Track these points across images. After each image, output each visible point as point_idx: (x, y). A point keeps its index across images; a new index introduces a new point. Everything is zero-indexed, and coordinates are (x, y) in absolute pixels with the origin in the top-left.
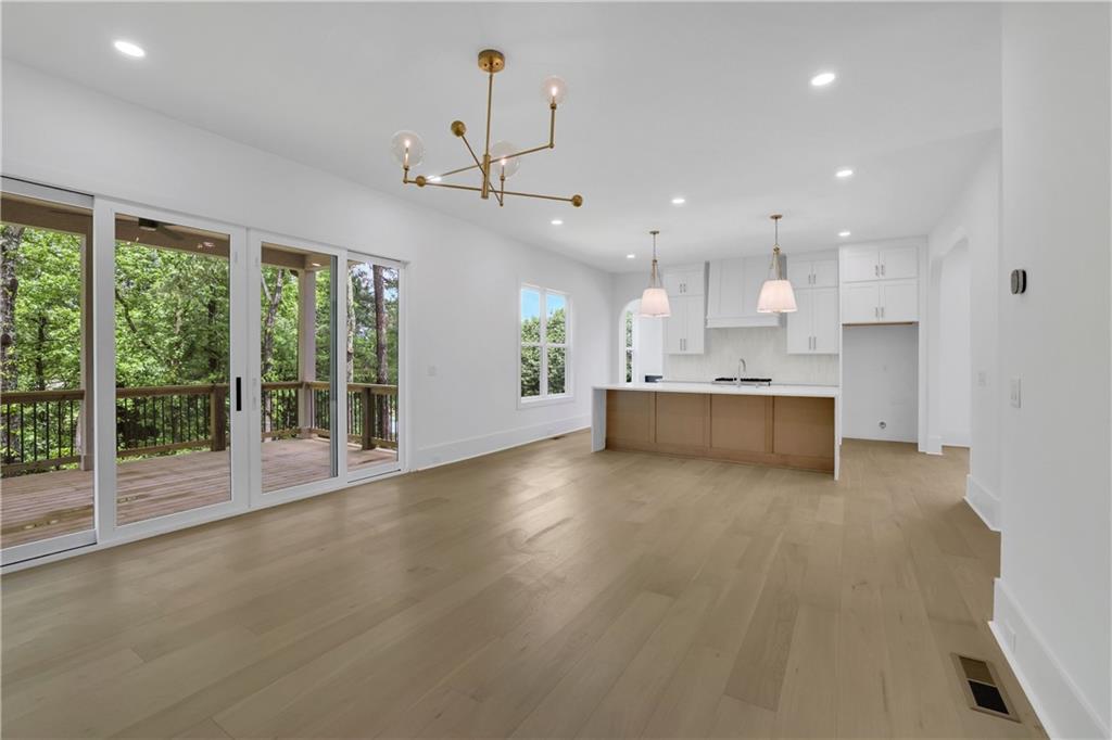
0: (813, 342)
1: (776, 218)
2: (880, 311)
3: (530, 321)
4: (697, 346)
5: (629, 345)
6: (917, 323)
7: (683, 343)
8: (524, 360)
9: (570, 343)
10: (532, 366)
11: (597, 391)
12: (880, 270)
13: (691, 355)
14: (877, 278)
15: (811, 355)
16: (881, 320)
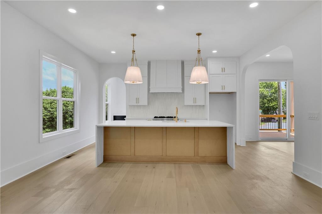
0: (195, 100)
1: (199, 34)
2: (223, 87)
3: (49, 91)
4: (144, 101)
5: (107, 101)
6: (235, 93)
7: (137, 100)
8: (46, 109)
9: (76, 98)
10: (50, 111)
11: (98, 128)
12: (223, 70)
13: (140, 106)
14: (222, 73)
15: (193, 106)
16: (224, 91)
